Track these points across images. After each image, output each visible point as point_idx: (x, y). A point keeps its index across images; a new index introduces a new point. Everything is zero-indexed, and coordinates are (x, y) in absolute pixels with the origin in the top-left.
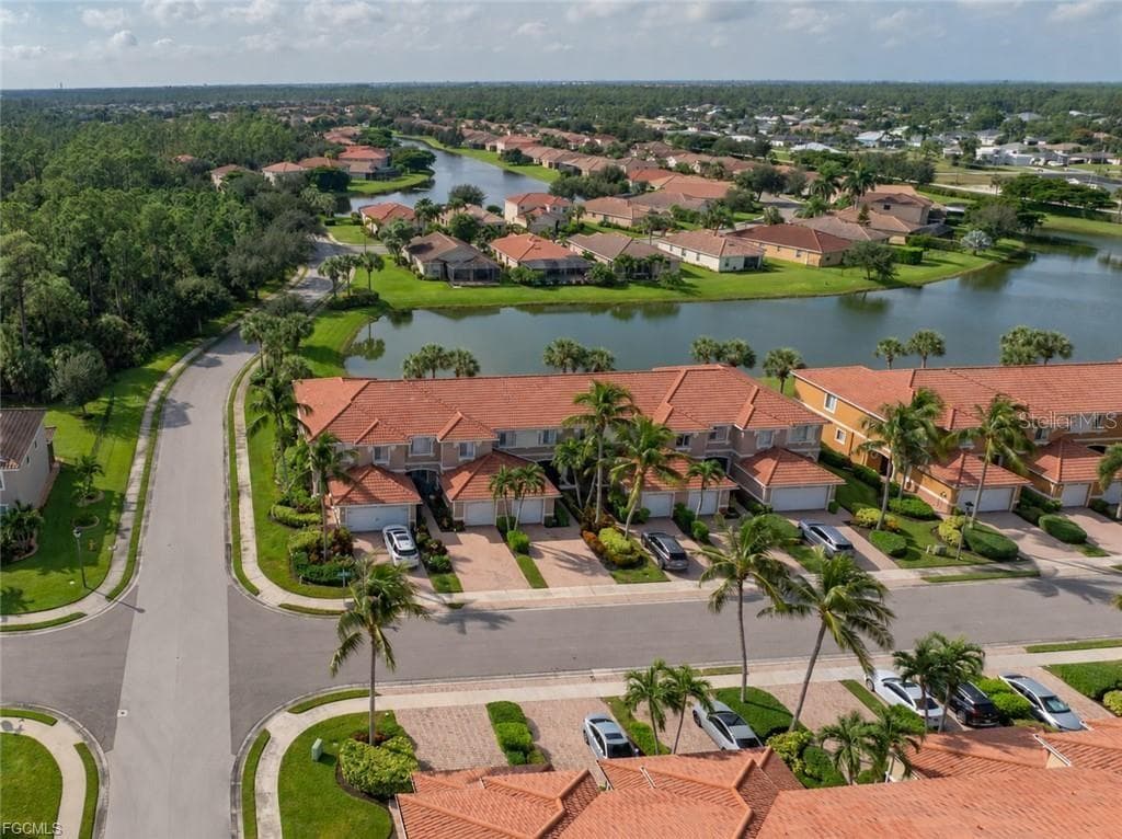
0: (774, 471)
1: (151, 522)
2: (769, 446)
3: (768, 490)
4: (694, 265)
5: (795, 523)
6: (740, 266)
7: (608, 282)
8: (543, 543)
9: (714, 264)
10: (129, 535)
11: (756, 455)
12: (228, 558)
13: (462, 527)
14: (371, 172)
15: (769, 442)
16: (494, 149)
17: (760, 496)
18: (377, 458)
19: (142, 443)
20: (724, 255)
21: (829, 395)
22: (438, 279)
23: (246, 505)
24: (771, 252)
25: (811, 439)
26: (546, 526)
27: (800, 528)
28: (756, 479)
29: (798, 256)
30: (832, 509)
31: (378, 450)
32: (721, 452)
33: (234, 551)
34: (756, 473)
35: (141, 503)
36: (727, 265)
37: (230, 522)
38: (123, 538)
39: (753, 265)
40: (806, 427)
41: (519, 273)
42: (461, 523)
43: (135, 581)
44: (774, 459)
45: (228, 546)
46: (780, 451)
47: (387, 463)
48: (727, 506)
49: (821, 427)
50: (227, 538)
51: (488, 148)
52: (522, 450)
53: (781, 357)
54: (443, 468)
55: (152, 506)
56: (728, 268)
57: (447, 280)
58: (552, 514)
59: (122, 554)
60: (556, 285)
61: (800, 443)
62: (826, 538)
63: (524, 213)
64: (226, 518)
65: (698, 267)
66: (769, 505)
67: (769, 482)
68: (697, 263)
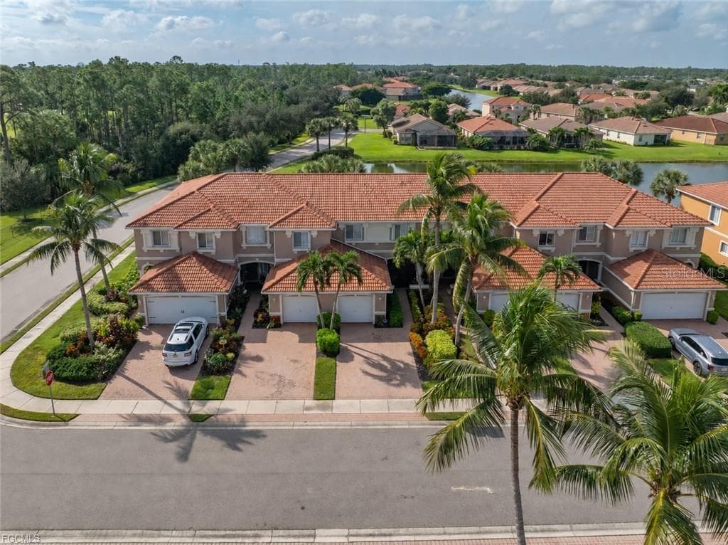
0: (645, 274)
2: (644, 249)
3: (638, 295)
4: (615, 142)
5: (666, 333)
6: (651, 141)
7: (542, 147)
8: (359, 345)
9: (630, 139)
11: (628, 258)
13: (278, 325)
14: (402, 95)
15: (644, 245)
16: (496, 89)
17: (628, 300)
18: (202, 245)
20: (638, 132)
21: (714, 207)
22: (409, 145)
24: (676, 135)
25: (690, 242)
26: (376, 326)
27: (670, 337)
28: (624, 282)
29: (698, 137)
30: (711, 320)
31: (201, 236)
32: (588, 256)
34: (626, 275)
36: (640, 140)
39: (661, 141)
40: (686, 230)
41: (472, 140)
42: (278, 319)
44: (646, 261)
46: (653, 254)
47: (213, 252)
48: (589, 311)
49: (702, 230)
51: (492, 89)
52: (371, 245)
53: (668, 176)
54: (276, 260)
56: (641, 143)
57: (416, 145)
58: (384, 313)
60: (501, 149)
61: (678, 247)
62: (699, 350)
63: (494, 111)
65: (618, 142)
66: (637, 312)
67: (638, 285)
68: (618, 140)
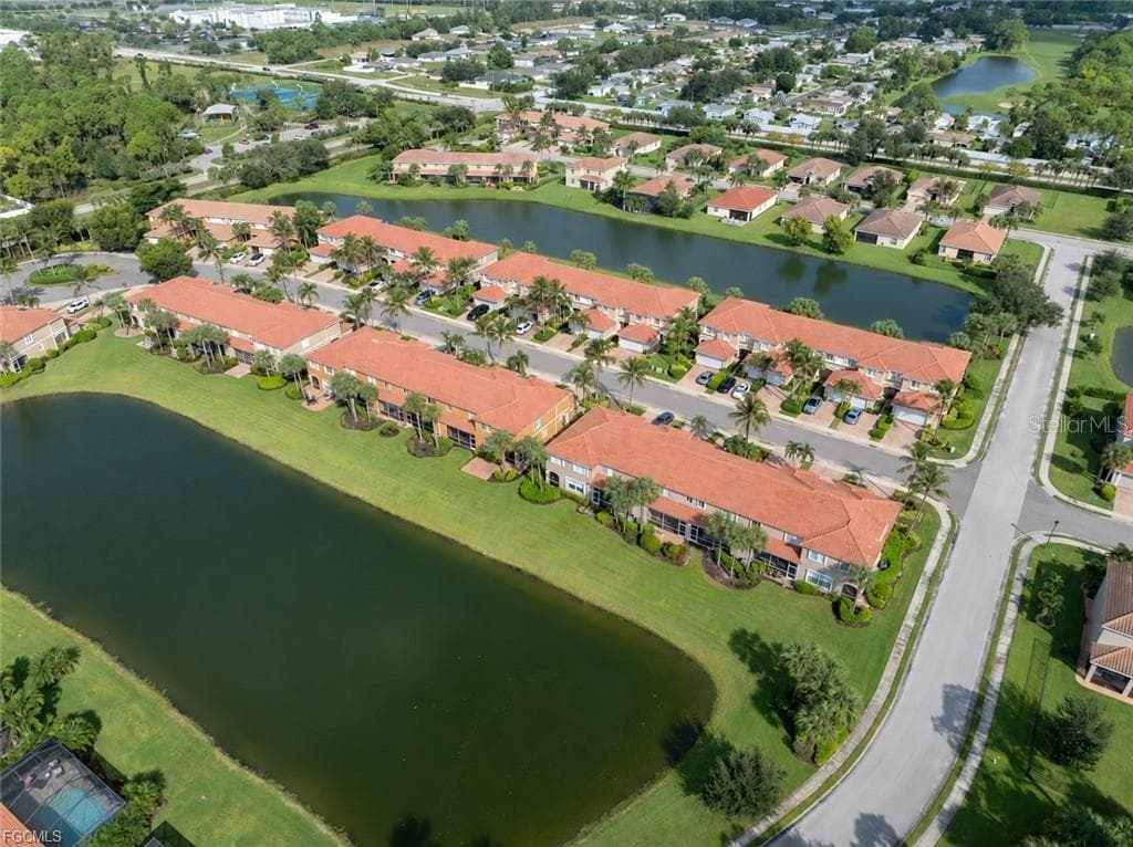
1: (1001, 579)
10: (1017, 576)
12: (956, 535)
19: (997, 677)
23: (930, 566)
33: (953, 537)
35: (1005, 599)
37: (946, 559)
38: (1021, 575)
43: (1014, 543)
45: (954, 542)
50: (953, 547)
55: (998, 594)
59: (1022, 561)
64: (948, 562)
